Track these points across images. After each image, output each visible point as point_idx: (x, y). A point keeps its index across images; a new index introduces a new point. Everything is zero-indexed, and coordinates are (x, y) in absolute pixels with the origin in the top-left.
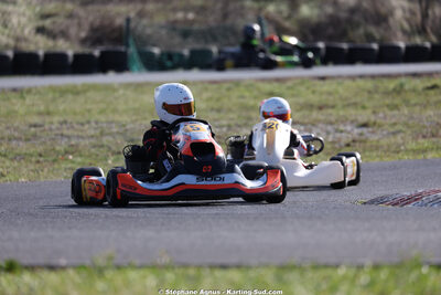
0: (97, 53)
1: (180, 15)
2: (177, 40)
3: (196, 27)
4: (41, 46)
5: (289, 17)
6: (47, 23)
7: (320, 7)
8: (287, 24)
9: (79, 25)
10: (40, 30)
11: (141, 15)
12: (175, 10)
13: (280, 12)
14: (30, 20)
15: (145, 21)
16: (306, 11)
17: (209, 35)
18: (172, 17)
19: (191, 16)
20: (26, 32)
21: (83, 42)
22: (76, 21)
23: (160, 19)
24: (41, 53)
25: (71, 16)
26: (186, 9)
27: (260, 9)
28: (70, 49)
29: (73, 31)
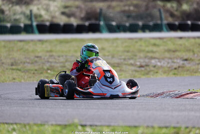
0: (87, 24)
1: (127, 8)
2: (125, 19)
3: (134, 14)
4: (62, 20)
5: (177, 10)
6: (67, 10)
7: (191, 5)
8: (176, 13)
9: (81, 11)
10: (63, 13)
11: (109, 7)
12: (125, 6)
13: (172, 7)
14: (59, 9)
15: (111, 10)
16: (185, 7)
17: (139, 17)
18: (123, 8)
19: (132, 8)
20: (57, 14)
21: (82, 19)
22: (79, 9)
23: (118, 9)
24: (62, 24)
25: (77, 7)
26: (129, 6)
27: (164, 6)
28: (74, 22)
29: (78, 14)
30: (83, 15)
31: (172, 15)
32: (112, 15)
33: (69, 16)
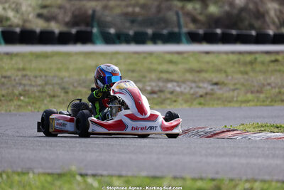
0: (74, 31)
1: (130, 10)
2: (128, 24)
3: (140, 18)
4: (38, 26)
5: (201, 14)
6: (45, 11)
7: (221, 7)
8: (201, 18)
9: (65, 12)
10: (40, 16)
11: (105, 7)
12: (127, 6)
13: (195, 9)
14: (34, 9)
15: (107, 13)
16: (213, 9)
17: (149, 22)
18: (125, 10)
19: (137, 10)
20: (31, 16)
21: (67, 24)
22: (62, 11)
23: (118, 11)
24: (38, 30)
25: (60, 7)
26: (134, 6)
27: (183, 8)
28: (56, 28)
29: (60, 17)
30: (67, 19)
31: (194, 20)
32: (109, 19)
33: (48, 19)
